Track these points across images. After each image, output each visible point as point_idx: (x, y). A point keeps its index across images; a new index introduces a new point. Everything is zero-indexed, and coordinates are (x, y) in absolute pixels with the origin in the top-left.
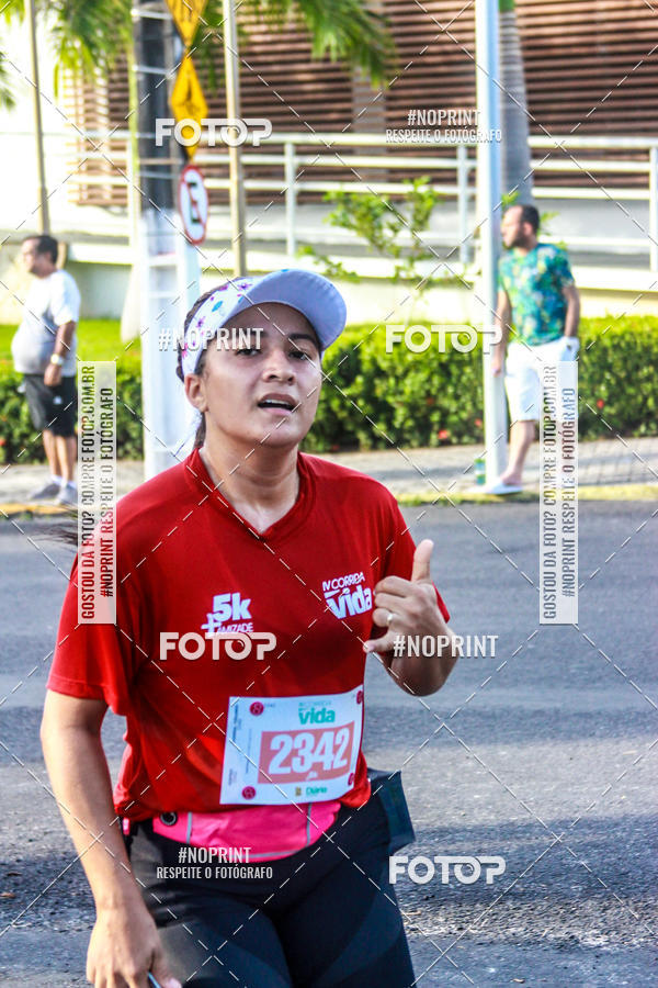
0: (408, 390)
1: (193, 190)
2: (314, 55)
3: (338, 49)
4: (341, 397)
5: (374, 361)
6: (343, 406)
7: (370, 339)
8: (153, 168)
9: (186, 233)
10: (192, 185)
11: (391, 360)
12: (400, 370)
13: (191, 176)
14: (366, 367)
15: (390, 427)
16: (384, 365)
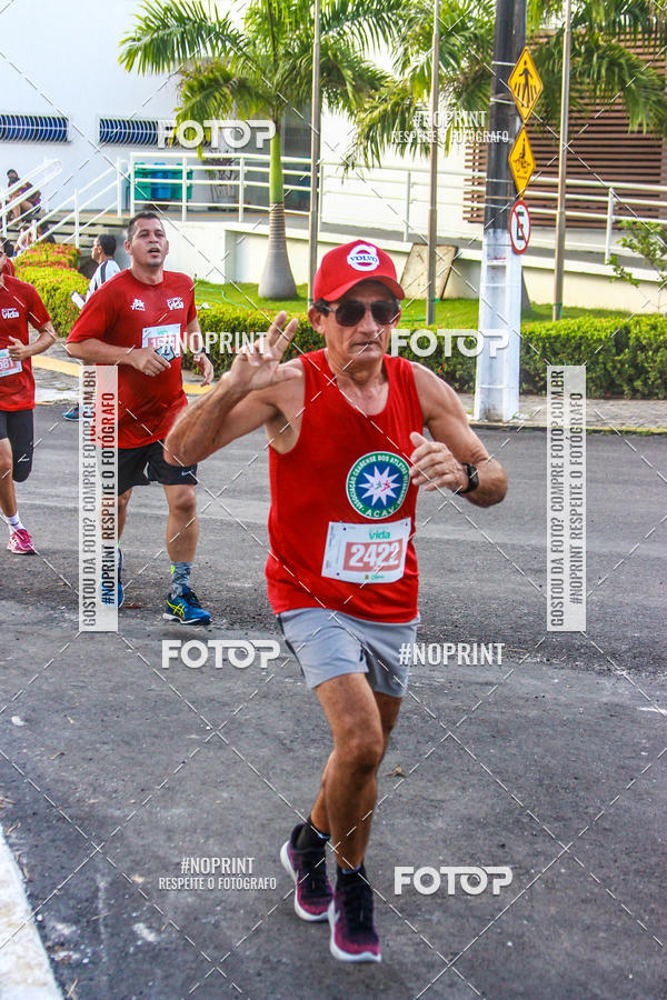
0: (658, 360)
1: (522, 218)
2: (630, 129)
3: (648, 125)
4: (613, 361)
5: (638, 339)
6: (614, 368)
7: (638, 323)
8: (495, 202)
9: (513, 245)
10: (521, 214)
11: (649, 338)
12: (654, 346)
13: (520, 208)
14: (631, 343)
15: (645, 383)
16: (644, 342)
